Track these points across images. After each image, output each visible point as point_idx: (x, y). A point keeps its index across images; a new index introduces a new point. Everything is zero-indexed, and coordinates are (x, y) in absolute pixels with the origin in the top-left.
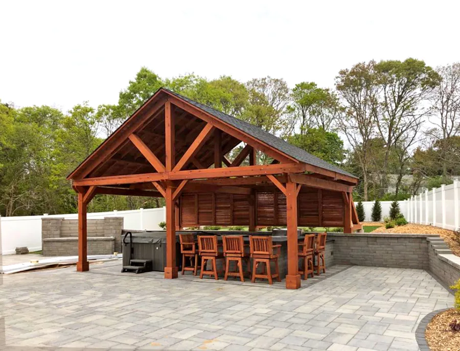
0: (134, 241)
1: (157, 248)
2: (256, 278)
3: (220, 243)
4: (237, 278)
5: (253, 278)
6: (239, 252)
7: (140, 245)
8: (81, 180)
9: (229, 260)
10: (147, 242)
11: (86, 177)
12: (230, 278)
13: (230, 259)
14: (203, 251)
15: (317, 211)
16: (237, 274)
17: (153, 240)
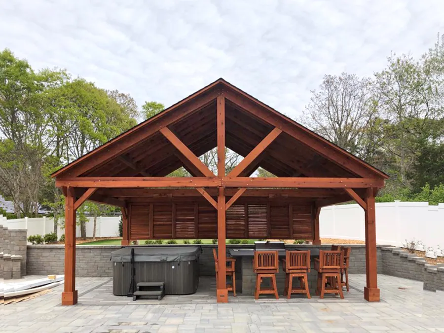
0: (138, 259)
1: (173, 267)
2: (325, 294)
3: (282, 259)
4: (303, 296)
5: (322, 294)
6: (305, 267)
7: (145, 264)
8: (72, 179)
9: (293, 277)
10: (159, 260)
11: (79, 176)
12: (294, 296)
13: (294, 275)
14: (260, 268)
15: (289, 225)
16: (304, 291)
17: (167, 258)
